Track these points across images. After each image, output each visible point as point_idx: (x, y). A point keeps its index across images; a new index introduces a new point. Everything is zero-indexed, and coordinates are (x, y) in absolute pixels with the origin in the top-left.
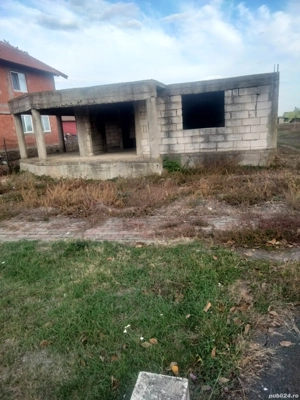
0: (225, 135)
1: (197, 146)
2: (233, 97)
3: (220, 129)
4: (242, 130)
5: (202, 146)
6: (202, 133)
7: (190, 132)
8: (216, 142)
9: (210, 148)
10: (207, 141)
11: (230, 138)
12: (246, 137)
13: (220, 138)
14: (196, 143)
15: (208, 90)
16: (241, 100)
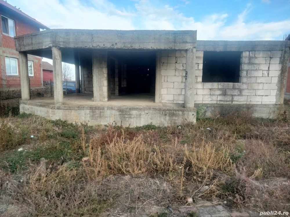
0: (241, 90)
1: (215, 98)
2: (250, 58)
3: (236, 84)
4: (256, 86)
5: (220, 98)
6: (220, 87)
7: (209, 85)
8: (232, 95)
9: (226, 101)
10: (224, 94)
11: (245, 93)
12: (259, 93)
13: (236, 92)
14: (214, 95)
15: (228, 50)
16: (256, 61)
